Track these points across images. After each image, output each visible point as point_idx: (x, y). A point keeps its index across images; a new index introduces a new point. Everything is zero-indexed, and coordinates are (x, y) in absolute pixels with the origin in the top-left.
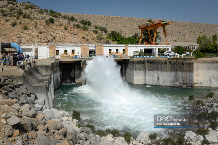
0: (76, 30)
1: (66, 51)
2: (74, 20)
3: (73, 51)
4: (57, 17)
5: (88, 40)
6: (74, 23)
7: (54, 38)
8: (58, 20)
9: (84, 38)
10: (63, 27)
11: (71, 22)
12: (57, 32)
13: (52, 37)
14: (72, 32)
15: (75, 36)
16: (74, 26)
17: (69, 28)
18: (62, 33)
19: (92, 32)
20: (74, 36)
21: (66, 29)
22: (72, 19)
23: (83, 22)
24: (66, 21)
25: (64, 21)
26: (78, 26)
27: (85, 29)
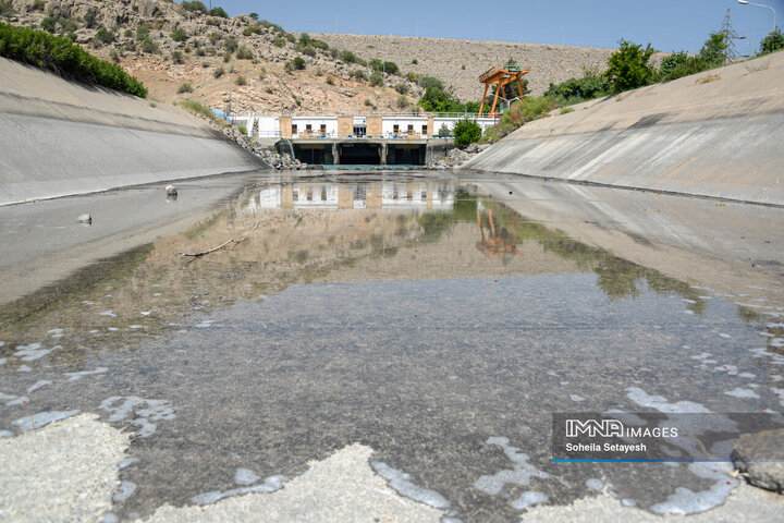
0: (356, 84)
1: (309, 127)
2: (354, 61)
3: (323, 127)
4: (313, 54)
5: (375, 108)
6: (354, 67)
7: (299, 104)
8: (314, 61)
9: (368, 104)
10: (323, 79)
11: (346, 65)
12: (308, 90)
13: (294, 101)
14: (343, 90)
15: (350, 99)
16: (351, 76)
17: (336, 81)
18: (320, 92)
19: (394, 90)
20: (347, 99)
21: (330, 83)
22: (350, 59)
23: (375, 64)
24: (333, 64)
25: (328, 63)
26: (360, 76)
27: (377, 82)
